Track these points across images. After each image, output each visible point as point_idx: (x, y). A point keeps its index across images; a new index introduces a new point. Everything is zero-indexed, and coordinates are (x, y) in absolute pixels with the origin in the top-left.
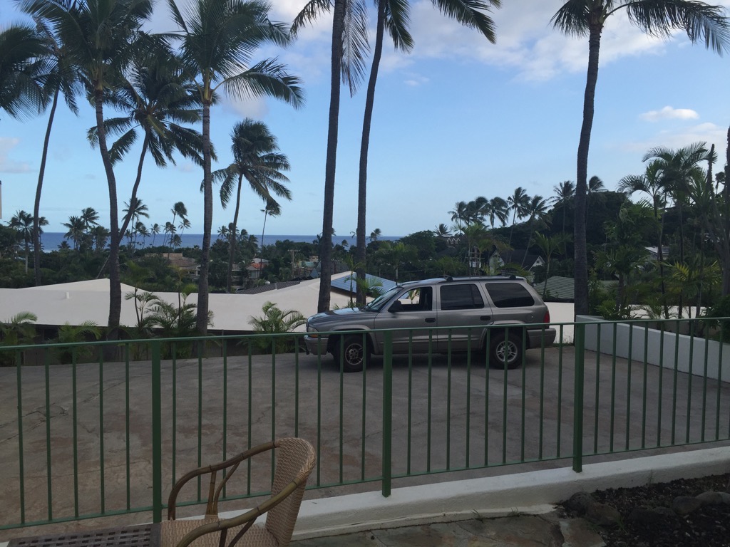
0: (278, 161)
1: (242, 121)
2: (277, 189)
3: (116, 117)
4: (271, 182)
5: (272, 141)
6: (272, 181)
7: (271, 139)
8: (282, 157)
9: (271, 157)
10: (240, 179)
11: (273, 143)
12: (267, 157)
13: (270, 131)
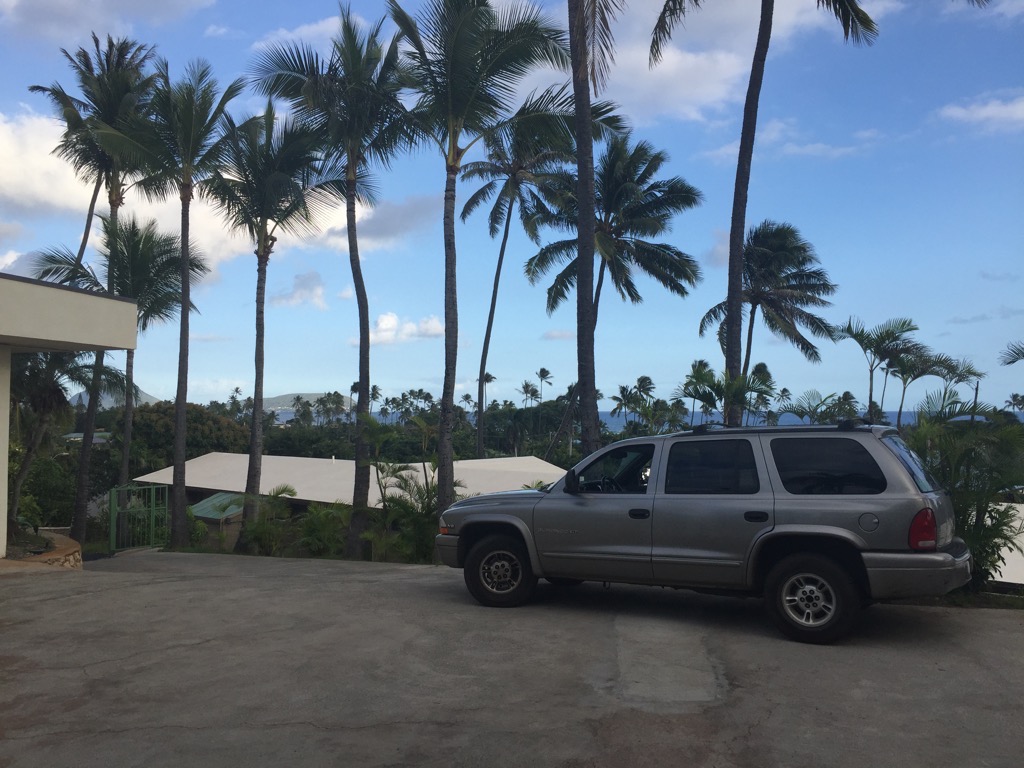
0: (813, 281)
1: (758, 226)
2: (812, 324)
3: (560, 240)
4: (802, 314)
5: (805, 251)
6: (803, 312)
7: (803, 249)
8: (819, 274)
9: (800, 275)
10: (753, 313)
11: (808, 253)
12: (794, 276)
13: (802, 237)
